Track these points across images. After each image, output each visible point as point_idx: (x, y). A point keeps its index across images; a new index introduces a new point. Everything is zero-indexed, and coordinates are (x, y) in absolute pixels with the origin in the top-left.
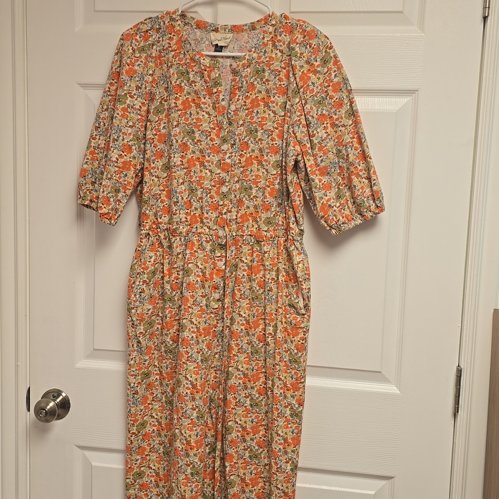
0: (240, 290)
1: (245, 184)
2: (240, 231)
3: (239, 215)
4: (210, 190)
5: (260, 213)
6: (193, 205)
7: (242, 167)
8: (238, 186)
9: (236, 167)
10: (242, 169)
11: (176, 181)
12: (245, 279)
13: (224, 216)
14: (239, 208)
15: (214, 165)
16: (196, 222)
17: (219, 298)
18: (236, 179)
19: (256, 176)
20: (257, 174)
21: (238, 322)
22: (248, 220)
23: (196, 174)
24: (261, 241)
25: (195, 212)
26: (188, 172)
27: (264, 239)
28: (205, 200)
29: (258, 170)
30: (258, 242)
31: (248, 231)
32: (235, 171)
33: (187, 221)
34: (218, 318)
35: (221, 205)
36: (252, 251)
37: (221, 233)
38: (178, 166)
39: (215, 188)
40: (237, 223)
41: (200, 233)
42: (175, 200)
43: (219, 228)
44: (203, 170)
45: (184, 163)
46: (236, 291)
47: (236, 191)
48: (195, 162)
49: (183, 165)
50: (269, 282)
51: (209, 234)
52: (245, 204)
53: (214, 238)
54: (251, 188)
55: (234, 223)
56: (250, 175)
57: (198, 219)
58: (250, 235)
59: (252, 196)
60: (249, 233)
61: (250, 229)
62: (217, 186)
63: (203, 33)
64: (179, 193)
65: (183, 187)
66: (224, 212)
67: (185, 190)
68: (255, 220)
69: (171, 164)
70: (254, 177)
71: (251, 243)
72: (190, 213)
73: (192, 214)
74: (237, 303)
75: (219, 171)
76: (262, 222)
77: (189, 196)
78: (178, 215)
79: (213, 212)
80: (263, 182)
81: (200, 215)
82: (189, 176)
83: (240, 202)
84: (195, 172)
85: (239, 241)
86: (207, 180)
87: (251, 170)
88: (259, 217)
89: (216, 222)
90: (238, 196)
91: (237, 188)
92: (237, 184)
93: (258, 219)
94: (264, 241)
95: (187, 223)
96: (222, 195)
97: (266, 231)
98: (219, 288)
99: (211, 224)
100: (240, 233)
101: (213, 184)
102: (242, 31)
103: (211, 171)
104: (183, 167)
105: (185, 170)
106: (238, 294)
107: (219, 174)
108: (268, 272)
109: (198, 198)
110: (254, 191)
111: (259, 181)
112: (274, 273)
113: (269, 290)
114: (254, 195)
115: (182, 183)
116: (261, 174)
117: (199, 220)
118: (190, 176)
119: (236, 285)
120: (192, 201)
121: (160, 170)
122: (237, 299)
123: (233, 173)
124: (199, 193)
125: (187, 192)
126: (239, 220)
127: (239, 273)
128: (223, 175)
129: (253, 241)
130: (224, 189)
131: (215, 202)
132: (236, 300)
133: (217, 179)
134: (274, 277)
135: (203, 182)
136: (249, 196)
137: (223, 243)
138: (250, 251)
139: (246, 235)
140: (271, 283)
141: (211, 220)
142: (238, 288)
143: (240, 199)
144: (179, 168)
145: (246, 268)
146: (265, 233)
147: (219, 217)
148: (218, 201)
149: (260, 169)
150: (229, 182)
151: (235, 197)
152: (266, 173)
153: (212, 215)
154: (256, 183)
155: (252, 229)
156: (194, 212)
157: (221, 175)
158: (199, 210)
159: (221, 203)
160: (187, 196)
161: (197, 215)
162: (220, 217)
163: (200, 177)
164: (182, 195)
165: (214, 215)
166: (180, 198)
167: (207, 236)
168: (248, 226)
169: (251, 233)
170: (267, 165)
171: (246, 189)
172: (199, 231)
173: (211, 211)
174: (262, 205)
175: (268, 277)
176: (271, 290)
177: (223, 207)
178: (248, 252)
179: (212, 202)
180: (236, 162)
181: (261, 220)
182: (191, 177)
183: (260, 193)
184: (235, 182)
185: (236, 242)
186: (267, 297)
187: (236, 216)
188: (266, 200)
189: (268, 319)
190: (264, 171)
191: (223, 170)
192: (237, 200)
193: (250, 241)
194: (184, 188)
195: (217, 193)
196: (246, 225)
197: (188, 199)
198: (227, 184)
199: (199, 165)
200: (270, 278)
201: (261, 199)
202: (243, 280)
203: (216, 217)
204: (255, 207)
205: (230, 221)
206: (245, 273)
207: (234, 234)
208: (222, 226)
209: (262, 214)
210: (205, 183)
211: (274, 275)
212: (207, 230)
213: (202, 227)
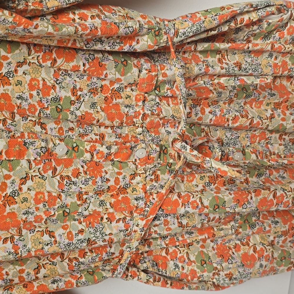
0: (235, 119)
1: (48, 112)
2: (135, 120)
3: (108, 123)
4: (62, 178)
5: (103, 83)
6: (95, 211)
7: (13, 117)
8: (51, 125)
9: (13, 128)
10: (17, 117)
11: (46, 248)
12: (217, 110)
13: (113, 151)
14: (95, 122)
15: (11, 173)
16: (126, 200)
17: (241, 153)
18: (38, 128)
19: (31, 87)
20: (27, 86)
21: (283, 120)
22: (117, 105)
23: (31, 211)
24: (157, 81)
25: (108, 204)
26: (28, 226)
27: (154, 74)
28: (83, 186)
29: (19, 83)
30: (157, 87)
31: (137, 105)
32: (22, 130)
33: (124, 219)
34: (268, 153)
35: (92, 156)
36: (170, 100)
37: (140, 153)
38: (15, 247)
39: (59, 168)
40: (121, 126)
41: (146, 193)
42: (85, 244)
43: (132, 157)
44: (21, 196)
45: (10, 235)
46: (236, 125)
47: (61, 128)
48: (5, 214)
49: (12, 238)
50: (226, 66)
51: (145, 175)
52: (87, 113)
53: (150, 166)
54: (57, 99)
55: (119, 131)
56: (30, 101)
57: (120, 198)
58: (144, 101)
59: (73, 98)
60: (140, 103)
61: (134, 103)
62: (54, 164)
64: (72, 239)
65: (59, 232)
66: (106, 151)
67: (64, 228)
68: (117, 93)
69: (13, 259)
70: (34, 93)
71: (158, 100)
72: (109, 214)
73: (111, 210)
74: (255, 122)
75: (24, 163)
76: (122, 78)
77: (75, 220)
78: (112, 237)
79: (103, 170)
80: (44, 75)
81: (112, 196)
82: (36, 224)
83: (83, 121)
84: (27, 213)
85: (152, 122)
86: (43, 186)
87: (20, 98)
88: (112, 83)
89: (122, 164)
90: (71, 125)
91: (56, 126)
92: (48, 127)
93: (116, 86)
94: (157, 75)
95: (128, 218)
96: (71, 154)
97: (140, 71)
98: (227, 153)
99: (127, 172)
100: (138, 121)
101: (50, 172)
103: (24, 180)
104: (16, 237)
105: (24, 232)
106: (242, 121)
107: (29, 161)
108: (210, 68)
109: (79, 203)
110: (63, 94)
111: (41, 82)
112: (210, 59)
113: (240, 69)
114: (69, 94)
115: (50, 236)
116: (28, 78)
117: (121, 196)
118: (35, 221)
119: (226, 125)
120: (86, 213)
121: (24, 267)
122: (248, 124)
123: (26, 135)
124: (69, 201)
125: (68, 223)
126: (116, 122)
127: (208, 121)
128: (31, 154)
129: (154, 97)
130: (61, 150)
131: (86, 167)
132: (250, 124)
133: (41, 166)
134: (216, 60)
135: (46, 194)
136: (72, 103)
137: (158, 149)
138: (170, 103)
139: (143, 109)
140: (227, 64)
141: (119, 174)
142: (230, 122)
143: (78, 121)
144: (21, 244)
145: (198, 108)
146: (144, 72)
147: (112, 160)
148: (83, 161)
149: (16, 79)
150: (47, 141)
151: (72, 129)
152: (25, 67)
153: (109, 173)
154: (46, 89)
155: (134, 99)
156: (108, 206)
157: (32, 158)
158: (102, 198)
159: (88, 156)
160: (77, 222)
161: (113, 200)
162: (113, 157)
163: (37, 201)
164: (74, 233)
165: (108, 167)
166: (80, 237)
167: (148, 179)
168: (127, 106)
169: (139, 100)
170: (9, 64)
171: (59, 110)
172: (142, 195)
173: (103, 174)
174: (90, 78)
175: (218, 69)
176: (238, 65)
177: (95, 153)
178: (171, 105)
179: (85, 173)
180: (3, 128)
181: (119, 80)
182: (38, 219)
183: (67, 81)
184: (44, 131)
185: (153, 128)
186: (250, 72)
187: (106, 127)
188: (82, 68)
189: (283, 72)
190: (20, 70)
191: (21, 155)
192: (78, 126)
193: (153, 103)
194: (61, 231)
195: (68, 163)
196: (126, 110)
197: (82, 219)
198: (51, 145)
199: (12, 206)
200: (220, 65)
201: (77, 80)
202: (218, 113)
203: (113, 165)
204: (93, 91)
205: (120, 136)
206: (207, 110)
207: (140, 130)
208: (129, 151)
209: (109, 77)
210: (49, 188)
211: (213, 59)
212: (138, 179)
213: (134, 190)
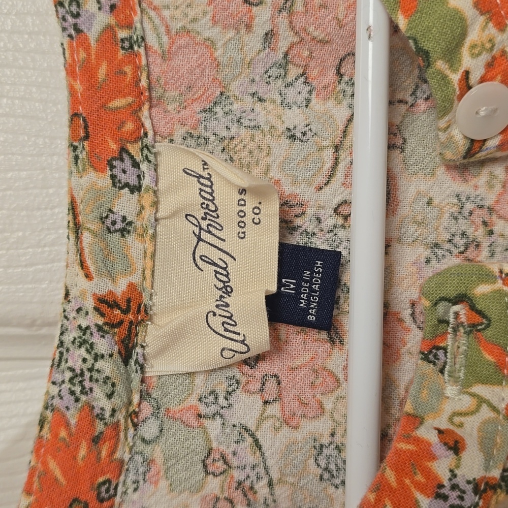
63: (157, 453)
102: (130, 45)
